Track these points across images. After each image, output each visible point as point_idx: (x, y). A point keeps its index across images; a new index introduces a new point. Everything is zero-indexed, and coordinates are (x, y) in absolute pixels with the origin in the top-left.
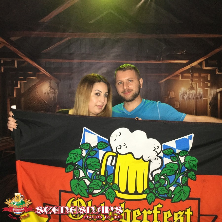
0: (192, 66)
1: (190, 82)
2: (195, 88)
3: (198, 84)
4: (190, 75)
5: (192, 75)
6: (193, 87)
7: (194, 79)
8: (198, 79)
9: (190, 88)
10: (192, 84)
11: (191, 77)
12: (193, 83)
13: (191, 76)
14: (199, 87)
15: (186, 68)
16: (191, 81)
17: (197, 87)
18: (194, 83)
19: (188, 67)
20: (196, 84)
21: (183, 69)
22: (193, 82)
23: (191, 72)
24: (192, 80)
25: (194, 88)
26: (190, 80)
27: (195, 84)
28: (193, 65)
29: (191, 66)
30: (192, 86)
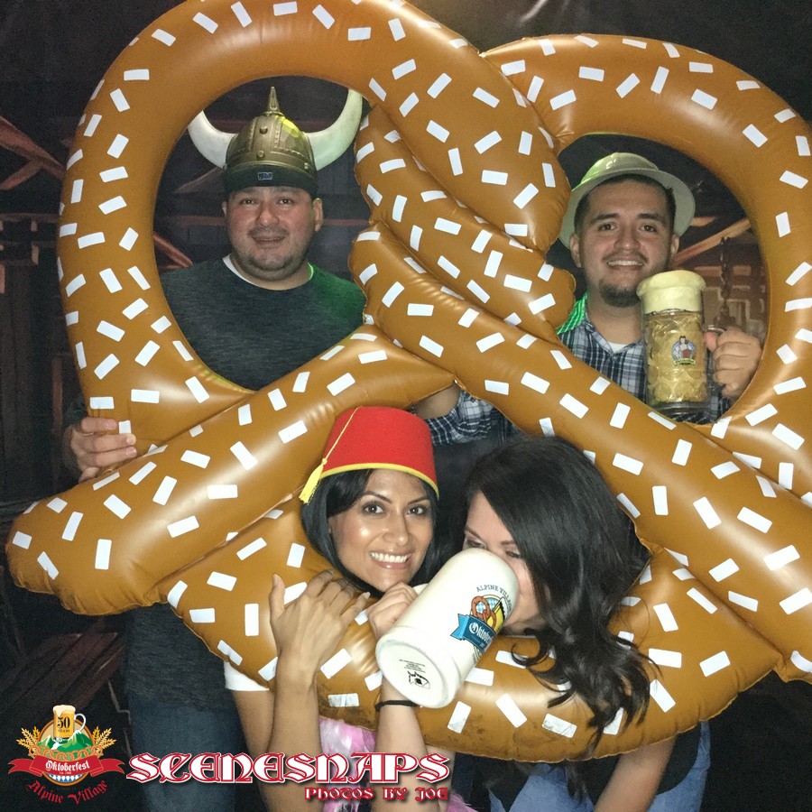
0: (726, 238)
1: (721, 299)
2: (739, 321)
3: (748, 303)
4: (721, 272)
5: (727, 272)
6: (731, 315)
7: (734, 287)
8: (749, 288)
9: (719, 318)
10: (725, 306)
11: (722, 280)
12: (730, 300)
13: (723, 275)
14: (751, 318)
15: (705, 244)
16: (722, 294)
17: (744, 318)
18: (736, 300)
19: (713, 241)
20: (743, 305)
21: (695, 249)
22: (728, 297)
23: (721, 259)
24: (727, 292)
25: (734, 318)
26: (719, 291)
27: (738, 304)
28: (731, 236)
29: (723, 239)
30: (728, 312)
